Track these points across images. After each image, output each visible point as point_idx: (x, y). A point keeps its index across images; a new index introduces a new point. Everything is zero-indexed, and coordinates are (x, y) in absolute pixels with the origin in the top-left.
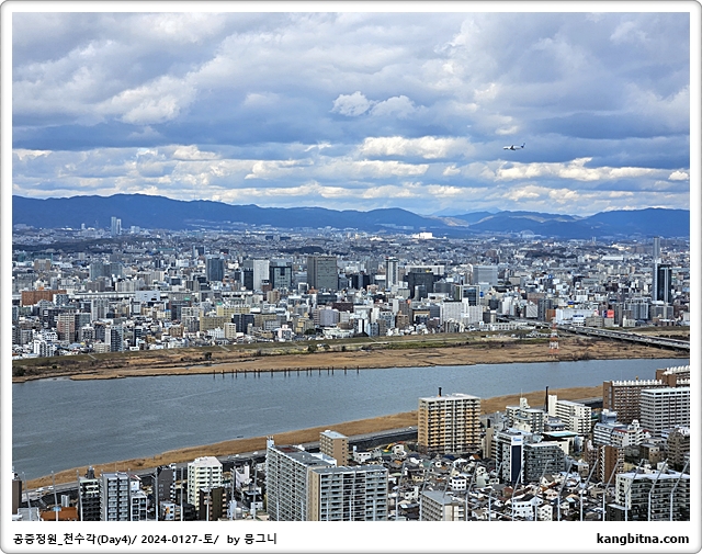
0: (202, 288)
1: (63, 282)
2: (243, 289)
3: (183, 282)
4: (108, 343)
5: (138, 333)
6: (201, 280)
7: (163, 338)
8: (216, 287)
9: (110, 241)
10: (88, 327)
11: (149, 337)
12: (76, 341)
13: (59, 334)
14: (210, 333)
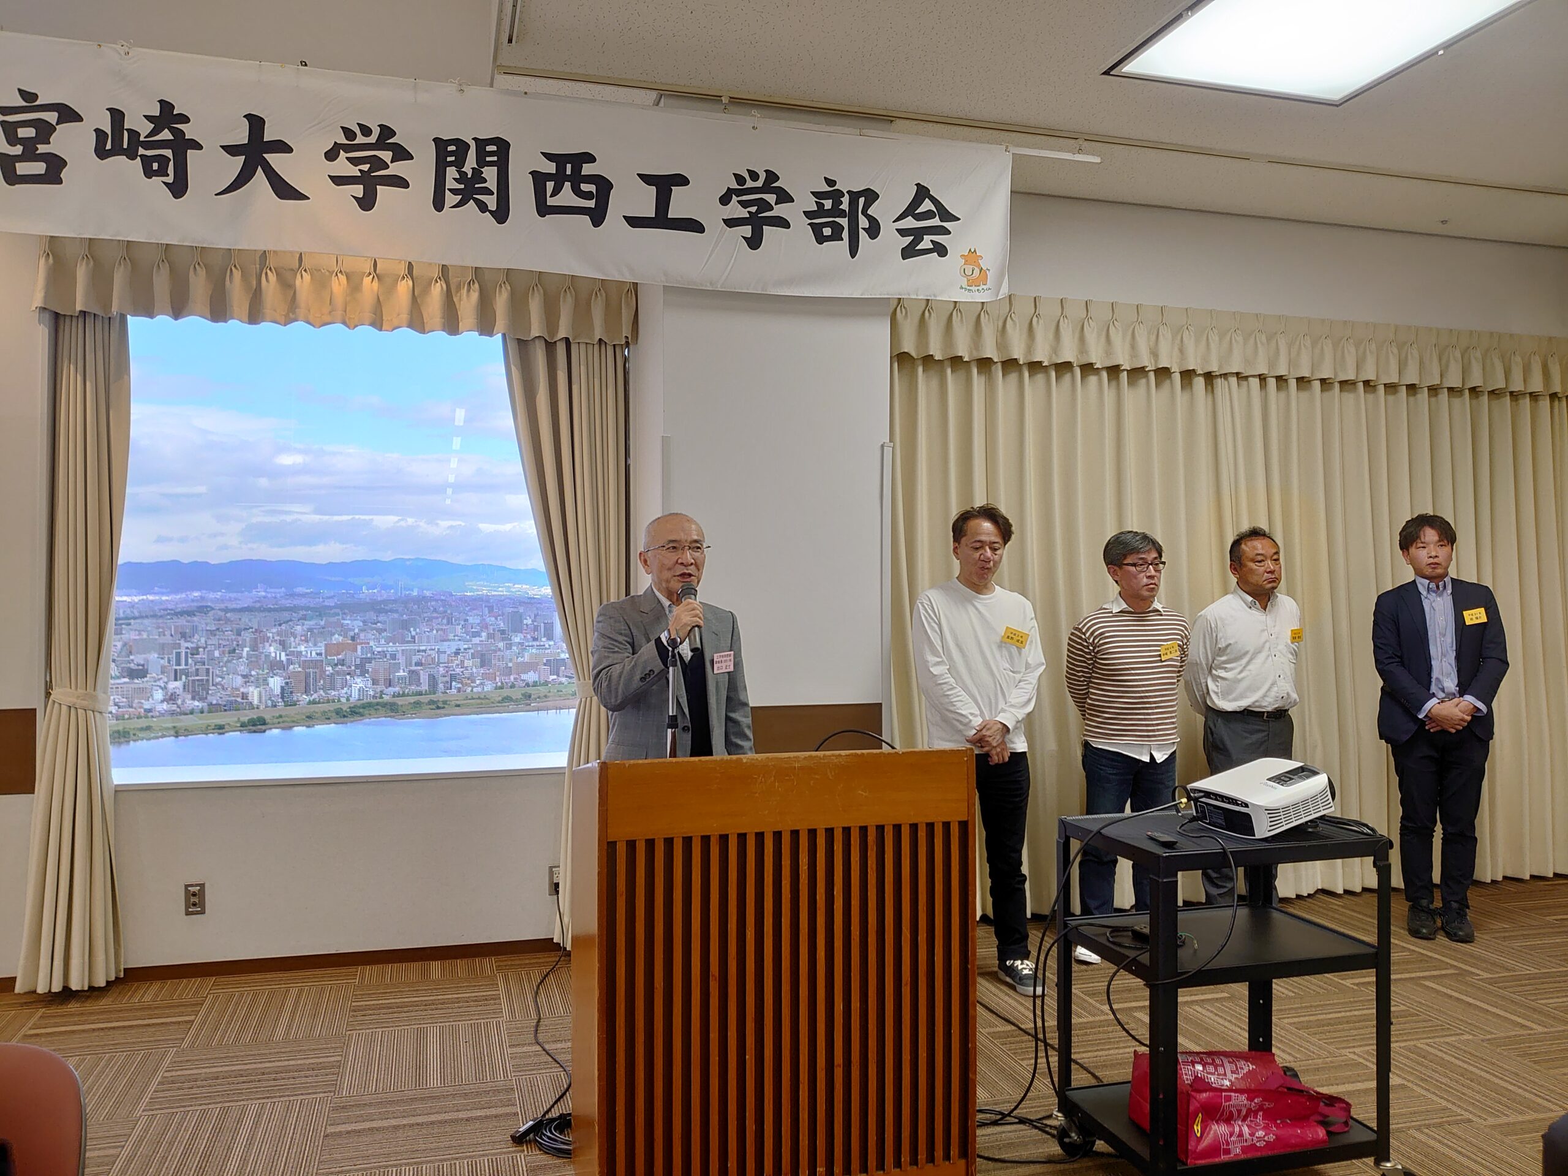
0: (503, 640)
1: (362, 636)
2: (544, 639)
3: (484, 634)
4: (425, 687)
5: (453, 678)
6: (503, 632)
7: (478, 682)
8: (517, 639)
9: (395, 601)
10: (401, 673)
11: (465, 681)
12: (390, 686)
13: (373, 680)
14: (524, 676)
